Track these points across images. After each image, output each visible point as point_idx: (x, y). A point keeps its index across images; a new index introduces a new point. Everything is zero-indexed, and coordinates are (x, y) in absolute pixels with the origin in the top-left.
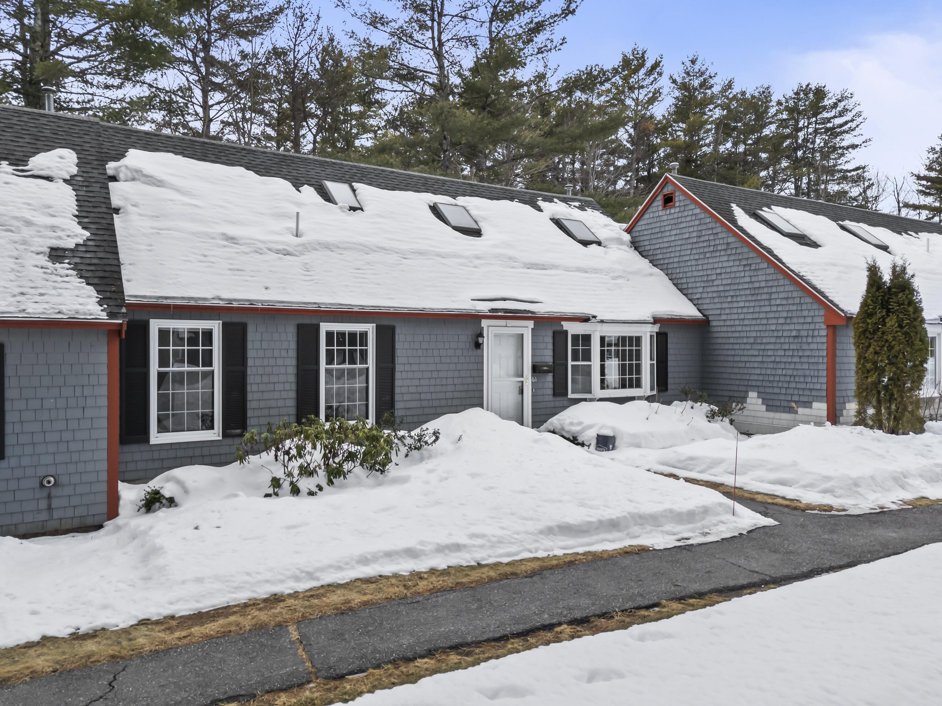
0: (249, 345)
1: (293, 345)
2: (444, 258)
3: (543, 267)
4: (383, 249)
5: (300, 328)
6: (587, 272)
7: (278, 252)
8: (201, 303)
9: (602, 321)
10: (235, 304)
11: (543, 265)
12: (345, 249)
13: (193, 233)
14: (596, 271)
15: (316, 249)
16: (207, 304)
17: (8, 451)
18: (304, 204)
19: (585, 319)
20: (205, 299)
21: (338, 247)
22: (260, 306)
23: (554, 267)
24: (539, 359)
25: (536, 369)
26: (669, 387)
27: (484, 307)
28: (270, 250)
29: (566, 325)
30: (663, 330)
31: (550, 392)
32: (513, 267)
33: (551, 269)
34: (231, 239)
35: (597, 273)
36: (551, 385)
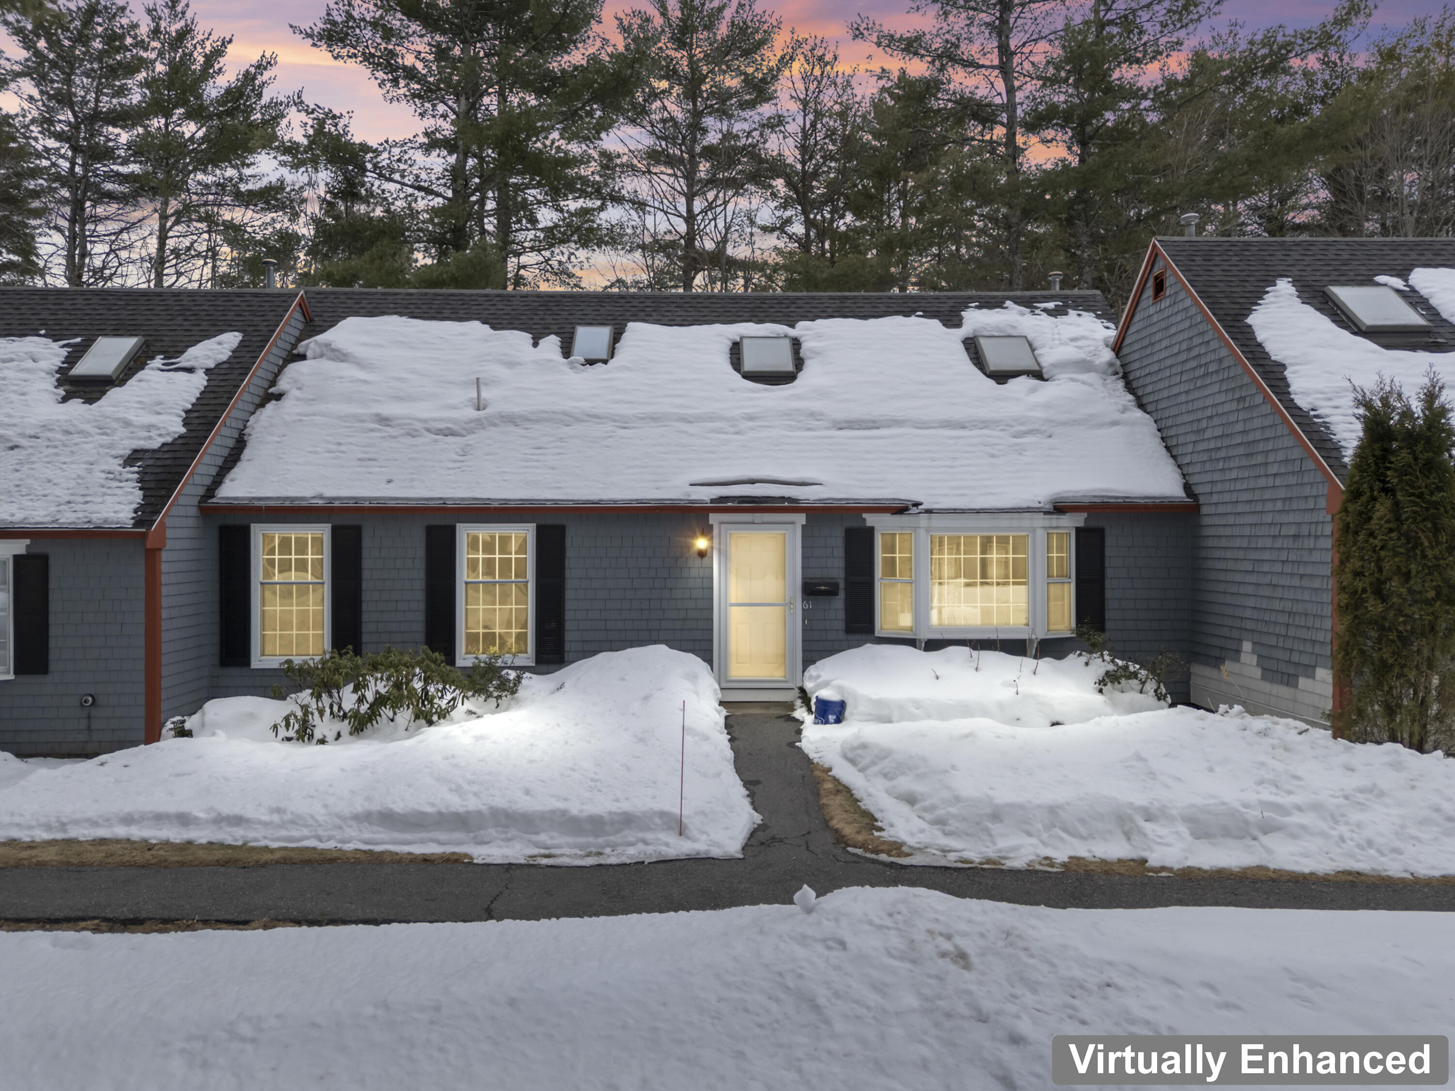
0: (365, 553)
1: (421, 553)
2: (690, 422)
3: (873, 424)
4: (596, 416)
5: (431, 531)
6: (964, 427)
7: (439, 432)
8: (296, 503)
9: (929, 511)
10: (337, 504)
11: (874, 422)
12: (537, 421)
13: (340, 418)
14: (985, 424)
15: (495, 425)
16: (304, 504)
17: (52, 666)
18: (520, 364)
19: (899, 509)
20: (303, 499)
21: (528, 420)
22: (367, 504)
23: (896, 423)
24: (816, 574)
25: (809, 590)
26: (1108, 625)
27: (706, 495)
28: (428, 430)
29: (871, 519)
30: (1093, 524)
31: (840, 625)
32: (809, 429)
33: (888, 426)
34: (384, 420)
35: (986, 427)
36: (841, 615)
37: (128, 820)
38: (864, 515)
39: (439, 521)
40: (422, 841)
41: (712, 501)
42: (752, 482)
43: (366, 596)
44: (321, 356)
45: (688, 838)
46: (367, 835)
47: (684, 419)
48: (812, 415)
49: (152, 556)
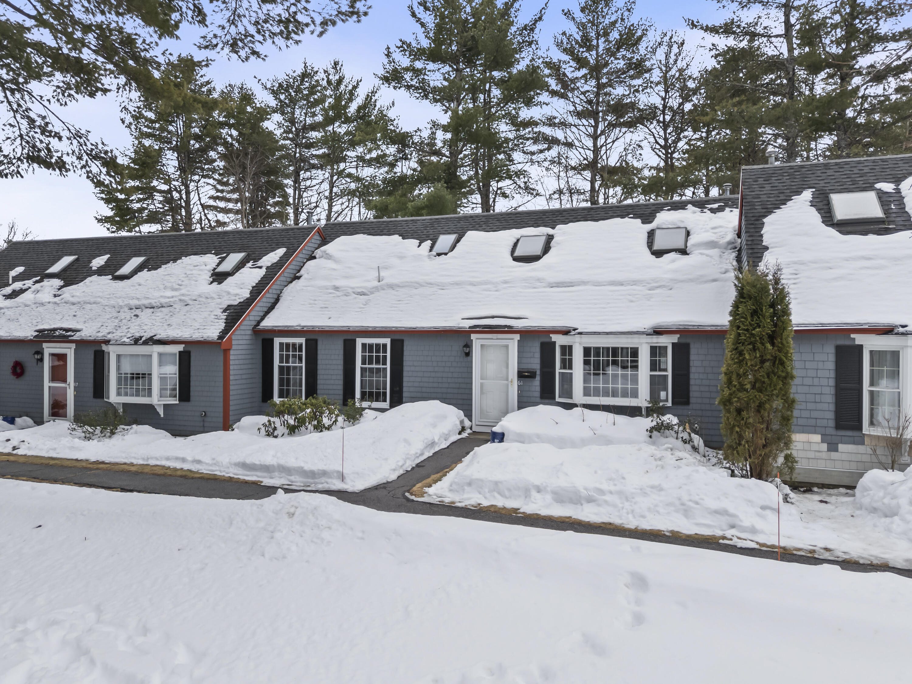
0: (319, 352)
1: (342, 352)
2: (475, 285)
3: (570, 284)
4: (431, 284)
5: (346, 341)
6: (622, 285)
7: (358, 294)
8: (290, 329)
9: (580, 333)
10: (305, 329)
11: (571, 283)
12: (403, 287)
13: (319, 287)
14: (635, 283)
15: (384, 289)
16: (293, 329)
17: (192, 398)
18: (405, 257)
19: (566, 332)
20: (292, 326)
21: (399, 286)
22: (317, 329)
23: (583, 283)
24: (525, 366)
25: (521, 375)
26: (692, 400)
27: (467, 324)
28: (354, 293)
29: (554, 338)
30: (683, 341)
31: (538, 394)
32: (535, 288)
33: (579, 285)
34: (336, 288)
35: (635, 284)
36: (538, 389)
37: (168, 459)
38: (551, 335)
39: (349, 337)
40: (252, 475)
41: (470, 327)
42: (493, 317)
43: (319, 372)
44: (322, 257)
45: (345, 483)
46: (236, 471)
47: (472, 284)
48: (539, 280)
49: (226, 352)
